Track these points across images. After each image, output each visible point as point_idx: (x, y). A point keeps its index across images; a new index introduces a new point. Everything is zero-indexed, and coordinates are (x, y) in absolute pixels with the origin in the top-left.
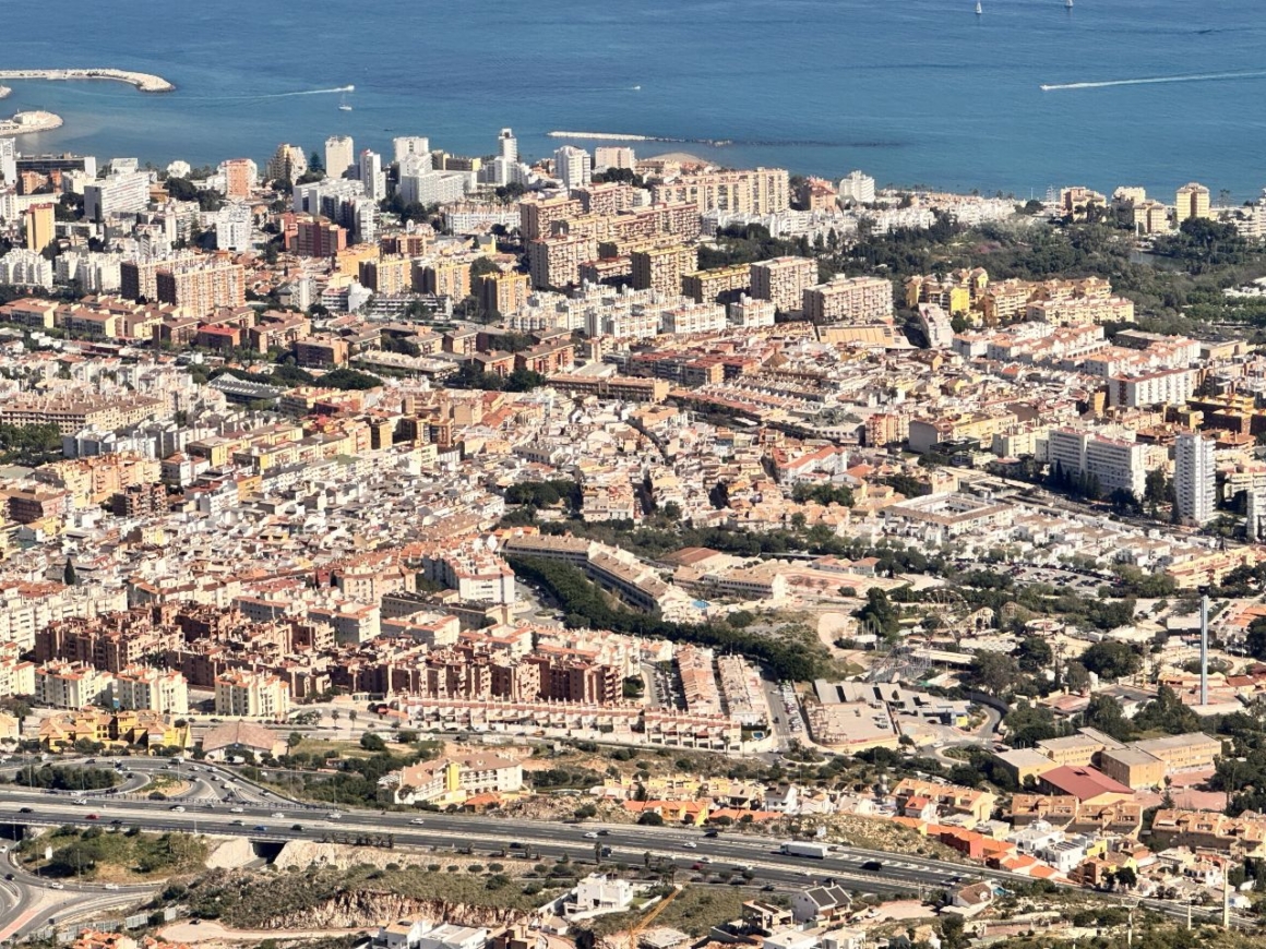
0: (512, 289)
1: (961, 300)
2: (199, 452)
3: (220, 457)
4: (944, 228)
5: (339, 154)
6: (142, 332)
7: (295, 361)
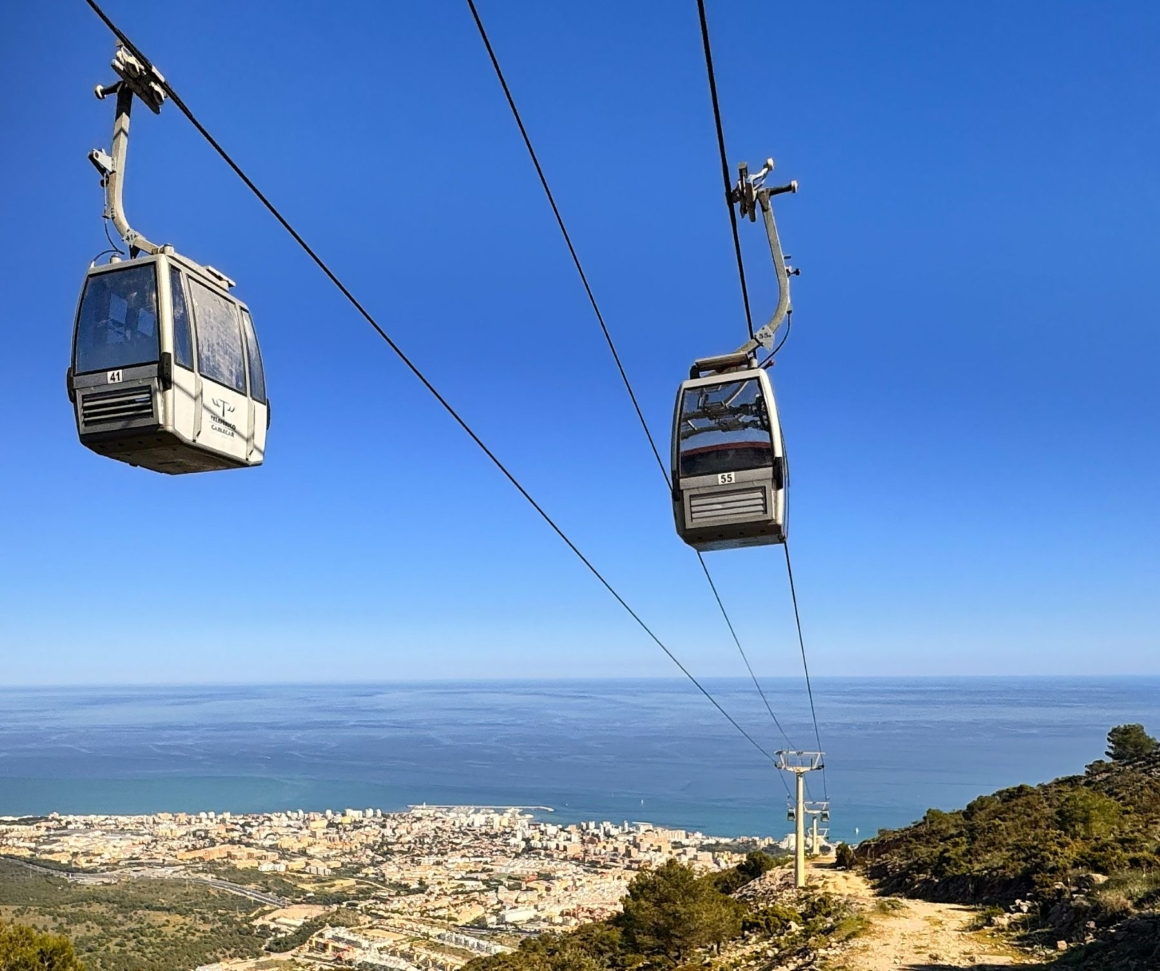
0: (634, 851)
1: (726, 858)
2: (580, 880)
3: (584, 881)
4: (718, 844)
5: (592, 825)
6: (562, 856)
7: (594, 864)
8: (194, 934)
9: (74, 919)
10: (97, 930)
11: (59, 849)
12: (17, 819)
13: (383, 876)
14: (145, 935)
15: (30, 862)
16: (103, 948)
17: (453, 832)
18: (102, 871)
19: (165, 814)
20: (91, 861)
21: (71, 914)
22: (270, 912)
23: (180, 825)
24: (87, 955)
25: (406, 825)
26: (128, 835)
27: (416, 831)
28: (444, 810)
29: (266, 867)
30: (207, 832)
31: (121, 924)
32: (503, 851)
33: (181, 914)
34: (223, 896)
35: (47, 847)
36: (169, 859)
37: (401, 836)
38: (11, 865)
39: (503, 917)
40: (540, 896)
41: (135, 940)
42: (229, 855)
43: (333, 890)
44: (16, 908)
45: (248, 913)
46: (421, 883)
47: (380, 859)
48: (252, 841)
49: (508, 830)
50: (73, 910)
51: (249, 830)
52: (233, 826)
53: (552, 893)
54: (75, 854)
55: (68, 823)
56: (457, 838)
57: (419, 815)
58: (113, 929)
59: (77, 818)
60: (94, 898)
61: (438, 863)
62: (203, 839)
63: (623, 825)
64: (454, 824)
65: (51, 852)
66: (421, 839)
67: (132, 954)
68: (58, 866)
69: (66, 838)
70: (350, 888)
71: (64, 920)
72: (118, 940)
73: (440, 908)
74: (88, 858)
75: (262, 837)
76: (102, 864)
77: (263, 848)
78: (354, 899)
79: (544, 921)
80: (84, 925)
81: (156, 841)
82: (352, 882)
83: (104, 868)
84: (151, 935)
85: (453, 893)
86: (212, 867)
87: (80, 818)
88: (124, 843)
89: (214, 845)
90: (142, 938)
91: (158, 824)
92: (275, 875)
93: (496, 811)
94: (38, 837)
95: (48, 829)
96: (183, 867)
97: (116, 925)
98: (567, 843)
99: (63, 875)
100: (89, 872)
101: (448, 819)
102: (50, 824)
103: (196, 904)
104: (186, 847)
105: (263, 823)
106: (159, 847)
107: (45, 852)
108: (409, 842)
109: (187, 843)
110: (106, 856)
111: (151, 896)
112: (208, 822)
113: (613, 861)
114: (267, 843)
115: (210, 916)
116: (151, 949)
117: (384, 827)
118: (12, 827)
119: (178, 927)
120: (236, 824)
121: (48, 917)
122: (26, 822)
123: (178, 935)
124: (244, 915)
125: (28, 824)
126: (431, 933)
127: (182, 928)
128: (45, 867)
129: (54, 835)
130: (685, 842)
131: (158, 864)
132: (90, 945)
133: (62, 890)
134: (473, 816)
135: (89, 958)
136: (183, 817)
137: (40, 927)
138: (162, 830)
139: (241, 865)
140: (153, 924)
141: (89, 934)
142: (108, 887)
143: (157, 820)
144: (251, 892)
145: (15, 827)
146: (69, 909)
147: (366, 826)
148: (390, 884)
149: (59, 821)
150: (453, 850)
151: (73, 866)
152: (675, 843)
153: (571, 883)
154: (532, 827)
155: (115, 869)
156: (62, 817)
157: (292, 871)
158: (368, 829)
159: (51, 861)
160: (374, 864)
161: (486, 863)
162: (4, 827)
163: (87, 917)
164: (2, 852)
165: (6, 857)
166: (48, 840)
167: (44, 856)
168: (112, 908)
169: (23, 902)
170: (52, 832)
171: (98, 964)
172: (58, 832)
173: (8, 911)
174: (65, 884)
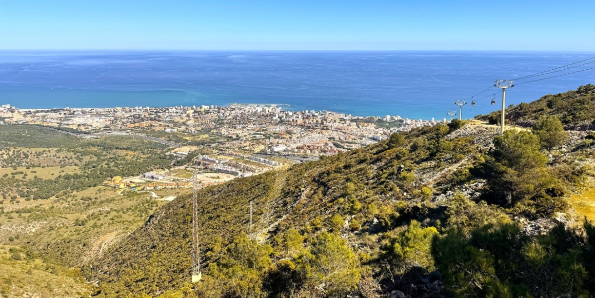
0: (325, 122)
1: (362, 124)
2: (303, 134)
3: (305, 134)
4: (358, 119)
5: (307, 112)
6: (295, 125)
7: (309, 127)
8: (140, 159)
9: (84, 154)
10: (95, 159)
11: (72, 123)
12: (49, 110)
13: (221, 133)
14: (118, 160)
15: (58, 129)
16: (100, 166)
17: (249, 115)
18: (93, 133)
19: (119, 108)
20: (87, 128)
21: (82, 151)
22: (173, 149)
23: (126, 112)
24: (93, 169)
25: (229, 112)
26: (103, 117)
27: (233, 114)
28: (244, 105)
29: (168, 130)
30: (140, 115)
31: (105, 155)
32: (270, 122)
33: (132, 151)
34: (151, 143)
35: (66, 122)
36: (123, 127)
37: (227, 117)
38: (50, 130)
39: (273, 149)
40: (287, 141)
41: (114, 162)
42: (151, 125)
43: (199, 139)
44: (57, 149)
45: (162, 150)
46: (237, 136)
47: (218, 126)
48: (160, 119)
49: (272, 114)
51: (159, 114)
52: (151, 113)
53: (292, 139)
54: (79, 125)
55: (74, 112)
56: (251, 117)
57: (234, 107)
58: (102, 158)
59: (78, 109)
60: (91, 144)
61: (243, 128)
62: (138, 118)
63: (320, 112)
64: (249, 111)
65: (68, 124)
66: (235, 118)
67: (113, 168)
68: (72, 131)
69: (74, 118)
70: (207, 138)
71: (79, 154)
72: (106, 162)
73: (246, 146)
74: (85, 127)
75: (165, 117)
76: (92, 130)
77: (166, 122)
78: (209, 143)
79: (290, 151)
80: (89, 156)
81: (116, 119)
82: (207, 136)
83: (94, 131)
84: (121, 160)
85: (251, 140)
86: (143, 130)
87: (80, 109)
88: (101, 120)
89: (143, 121)
90: (116, 161)
91: (116, 112)
92: (173, 133)
93: (266, 106)
94: (61, 118)
95: (65, 114)
96: (130, 131)
97: (103, 156)
98: (297, 119)
99: (75, 135)
100: (86, 133)
101: (246, 109)
102: (66, 112)
103: (139, 146)
104: (131, 122)
105: (165, 111)
106: (118, 122)
107: (65, 124)
108: (231, 119)
109: (130, 120)
110: (94, 126)
111: (117, 143)
112: (139, 111)
113: (316, 126)
114: (168, 119)
115: (146, 151)
116: (121, 166)
117: (219, 112)
118: (47, 113)
119: (132, 157)
120: (153, 112)
121: (72, 153)
122: (54, 111)
123: (133, 160)
124: (161, 151)
126: (245, 156)
127: (134, 157)
128: (67, 131)
129: (68, 117)
130: (345, 118)
131: (118, 130)
132: (93, 165)
133: (76, 141)
134: (257, 108)
135: (94, 170)
136: (127, 109)
137: (69, 157)
138: (119, 114)
139: (157, 129)
140: (121, 155)
141: (92, 160)
142: (97, 140)
143: (115, 110)
144: (163, 141)
145: (49, 113)
146: (80, 149)
147: (211, 112)
148: (224, 137)
149: (70, 111)
150: (249, 122)
151: (79, 130)
152: (341, 119)
153: (299, 135)
154: (282, 112)
155: (98, 132)
156: (71, 109)
157: (180, 131)
158: (212, 113)
159: (69, 129)
160: (216, 128)
161: (264, 127)
162: (44, 114)
163: (90, 153)
164: (45, 125)
165: (47, 127)
166: (66, 119)
167: (65, 126)
168: (101, 149)
169: (59, 147)
170: (67, 115)
171: (99, 173)
172: (70, 116)
173: (53, 151)
174: (77, 139)
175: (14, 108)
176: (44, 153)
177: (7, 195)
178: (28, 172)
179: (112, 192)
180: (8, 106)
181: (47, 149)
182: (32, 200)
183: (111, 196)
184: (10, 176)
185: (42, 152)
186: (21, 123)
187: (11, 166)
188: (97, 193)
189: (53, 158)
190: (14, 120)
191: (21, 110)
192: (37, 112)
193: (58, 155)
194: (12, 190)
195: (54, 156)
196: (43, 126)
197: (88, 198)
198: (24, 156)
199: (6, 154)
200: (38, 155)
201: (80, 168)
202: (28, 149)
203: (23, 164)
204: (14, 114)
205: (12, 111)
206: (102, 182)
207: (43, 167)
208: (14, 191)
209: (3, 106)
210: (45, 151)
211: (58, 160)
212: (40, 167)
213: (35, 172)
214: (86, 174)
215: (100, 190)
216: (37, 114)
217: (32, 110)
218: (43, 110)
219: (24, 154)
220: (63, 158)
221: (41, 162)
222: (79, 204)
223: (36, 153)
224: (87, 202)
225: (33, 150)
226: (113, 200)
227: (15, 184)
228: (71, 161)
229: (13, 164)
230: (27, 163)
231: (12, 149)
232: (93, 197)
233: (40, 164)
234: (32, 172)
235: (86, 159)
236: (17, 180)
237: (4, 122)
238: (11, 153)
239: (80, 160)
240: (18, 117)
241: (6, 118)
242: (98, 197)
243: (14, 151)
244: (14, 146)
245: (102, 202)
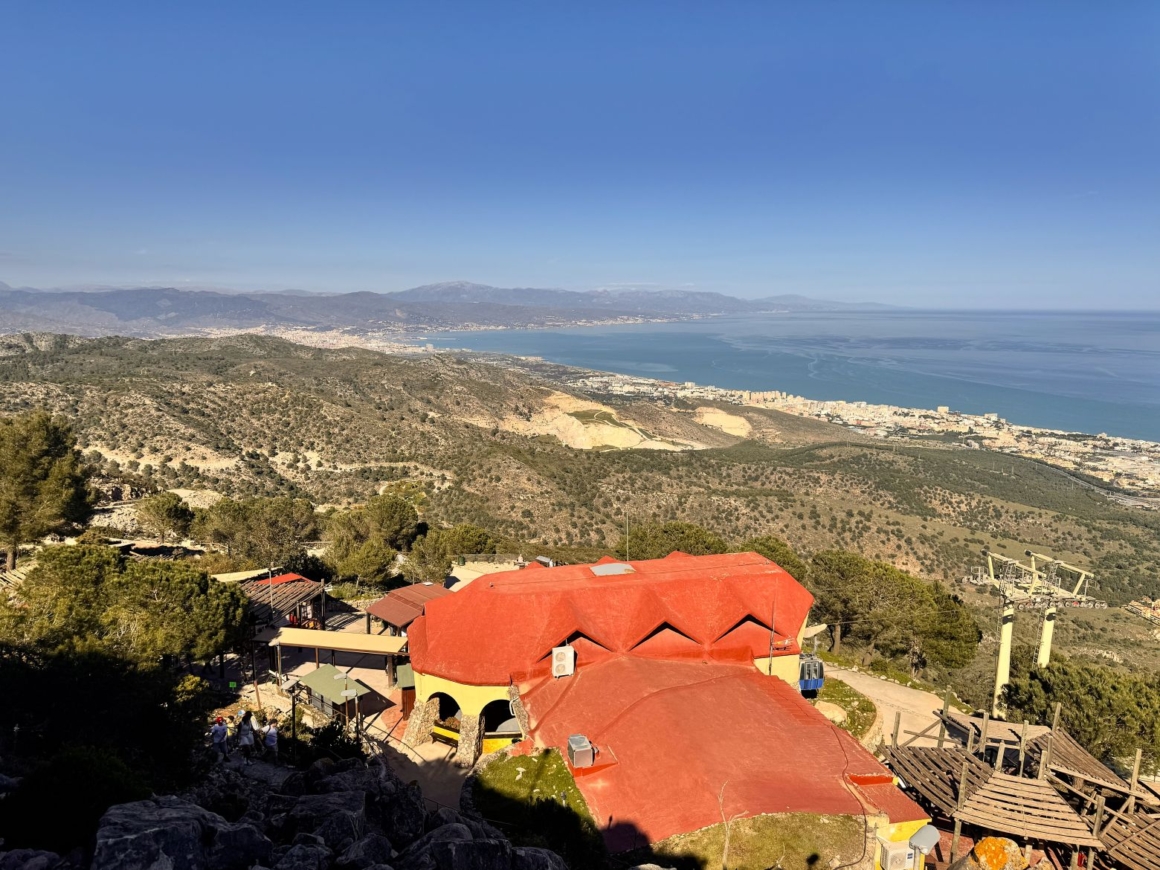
9: (1108, 535)
10: (1130, 550)
11: (1103, 467)
12: (1066, 434)
15: (1073, 474)
16: (1133, 568)
18: (1144, 496)
20: (1133, 484)
21: (1107, 530)
24: (1116, 570)
35: (1091, 464)
38: (1056, 475)
44: (1055, 514)
50: (1108, 527)
54: (1118, 475)
55: (1116, 445)
58: (1146, 553)
59: (1125, 441)
60: (1131, 520)
65: (1095, 469)
68: (1100, 483)
69: (1111, 459)
71: (1098, 534)
72: (1150, 564)
74: (1131, 481)
76: (1143, 489)
80: (1118, 542)
83: (1147, 493)
87: (1129, 442)
94: (1084, 453)
95: (1095, 447)
97: (1149, 549)
99: (1103, 492)
100: (1129, 494)
102: (1098, 443)
107: (1089, 468)
110: (1151, 482)
118: (1061, 441)
121: (1083, 528)
122: (1075, 438)
125: (1075, 440)
128: (1089, 482)
129: (1100, 454)
132: (1121, 562)
133: (1101, 506)
135: (1117, 574)
137: (1075, 535)
141: (1121, 552)
142: (1147, 512)
145: (1064, 441)
146: (1105, 525)
149: (1107, 441)
151: (1115, 485)
156: (1110, 438)
159: (1093, 477)
162: (1053, 440)
163: (1122, 536)
164: (1049, 462)
165: (1052, 466)
166: (1094, 457)
167: (1088, 472)
168: (1149, 534)
169: (1062, 509)
170: (1098, 451)
171: (1126, 581)
172: (1104, 452)
173: (1048, 515)
174: (1104, 501)
175: (1003, 421)
176: (1031, 516)
177: (950, 573)
178: (993, 544)
179: (1141, 629)
180: (994, 417)
181: (1037, 510)
182: (987, 594)
183: (1138, 636)
184: (962, 543)
185: (1026, 513)
186: (1007, 451)
187: (969, 527)
188: (1107, 621)
189: (1044, 529)
190: (999, 443)
191: (1014, 427)
192: (1043, 435)
193: (1054, 525)
194: (959, 567)
195: (1046, 526)
196: (1046, 464)
197: (1087, 623)
198: (994, 514)
199: (966, 502)
200: (1019, 517)
201: (1091, 562)
202: (1003, 503)
203: (990, 527)
204: (1000, 433)
205: (997, 425)
206: (1127, 601)
207: (1020, 541)
208: (963, 570)
209: (986, 416)
210: (1033, 513)
211: (1053, 536)
212: (1016, 539)
213: (1004, 547)
214: (1099, 577)
215: (1116, 617)
216: (1041, 440)
217: (1034, 430)
218: (1055, 432)
219: (995, 510)
220: (1063, 534)
221: (1021, 532)
222: (1065, 629)
223: (1015, 512)
224: (1083, 631)
225: (1013, 506)
226: (1138, 644)
227: (965, 559)
228: (1078, 543)
229: (974, 524)
230: (997, 527)
231: (977, 497)
232: (1099, 624)
233: (1018, 534)
234: (999, 545)
235: (1111, 547)
236: (971, 552)
237: (981, 445)
238: (974, 503)
239: (1097, 546)
240: (1006, 439)
241: (985, 438)
242: (1109, 629)
243: (980, 501)
244: (983, 492)
245: (1112, 641)
